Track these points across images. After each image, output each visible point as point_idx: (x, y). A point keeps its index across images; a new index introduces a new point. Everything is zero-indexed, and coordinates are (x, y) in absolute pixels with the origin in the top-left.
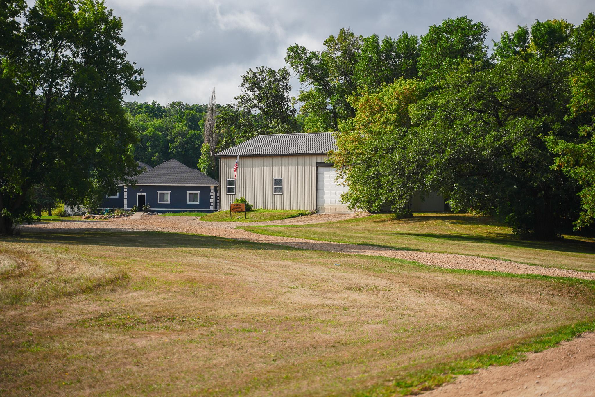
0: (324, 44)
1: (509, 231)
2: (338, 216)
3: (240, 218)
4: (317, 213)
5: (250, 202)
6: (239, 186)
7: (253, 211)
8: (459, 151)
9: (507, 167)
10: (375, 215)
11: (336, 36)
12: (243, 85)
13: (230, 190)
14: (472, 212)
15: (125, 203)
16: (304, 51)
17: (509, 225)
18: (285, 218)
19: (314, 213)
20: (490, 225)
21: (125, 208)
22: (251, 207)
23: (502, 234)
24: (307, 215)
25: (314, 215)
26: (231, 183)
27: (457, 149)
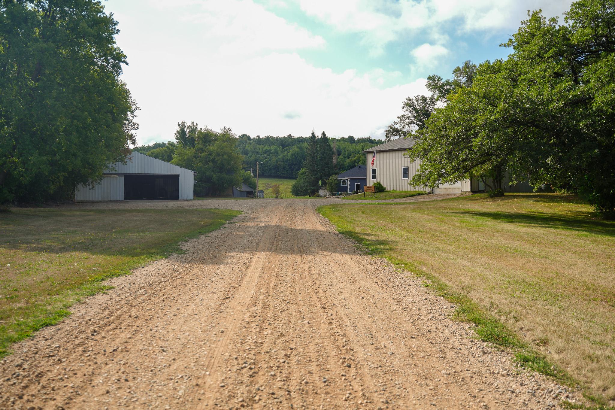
0: (452, 73)
1: (590, 209)
2: (448, 195)
3: (371, 197)
4: (433, 193)
5: (384, 185)
6: (378, 174)
7: (387, 192)
8: (515, 105)
9: (586, 126)
10: (476, 195)
11: (461, 66)
12: (403, 108)
13: (374, 177)
14: (560, 191)
15: (348, 189)
16: (440, 79)
17: (592, 203)
18: (405, 197)
19: (431, 193)
20: (573, 203)
21: (349, 192)
22: (385, 188)
23: (582, 212)
24: (423, 194)
25: (430, 195)
26: (374, 171)
27: (513, 103)
